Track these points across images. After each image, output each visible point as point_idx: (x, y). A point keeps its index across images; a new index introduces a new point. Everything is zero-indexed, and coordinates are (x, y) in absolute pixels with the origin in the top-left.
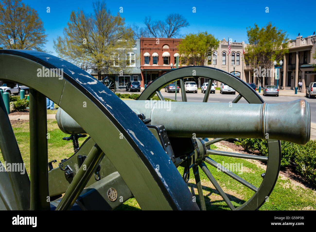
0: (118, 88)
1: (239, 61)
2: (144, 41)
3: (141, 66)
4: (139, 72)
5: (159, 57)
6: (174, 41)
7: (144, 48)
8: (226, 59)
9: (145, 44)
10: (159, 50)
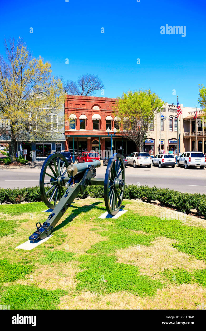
0: (35, 160)
1: (177, 126)
2: (69, 100)
3: (65, 131)
4: (63, 139)
5: (87, 120)
6: (105, 101)
7: (70, 108)
8: (163, 124)
9: (70, 104)
10: (88, 111)
